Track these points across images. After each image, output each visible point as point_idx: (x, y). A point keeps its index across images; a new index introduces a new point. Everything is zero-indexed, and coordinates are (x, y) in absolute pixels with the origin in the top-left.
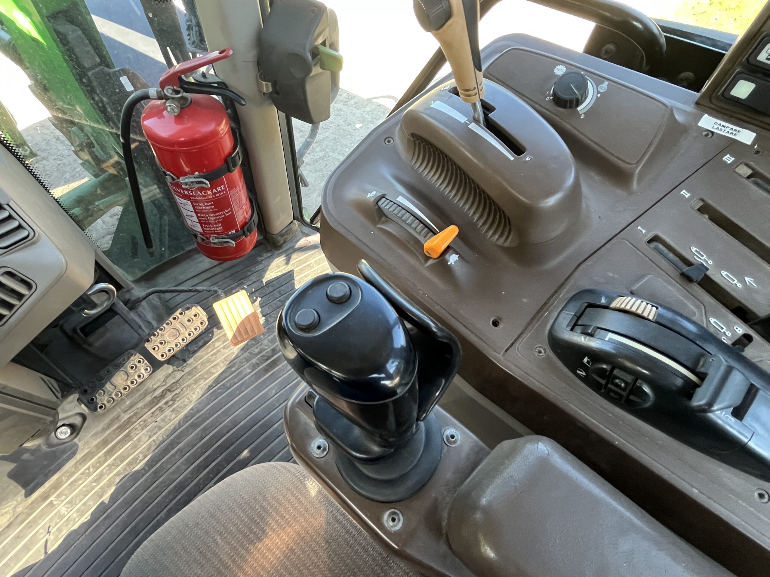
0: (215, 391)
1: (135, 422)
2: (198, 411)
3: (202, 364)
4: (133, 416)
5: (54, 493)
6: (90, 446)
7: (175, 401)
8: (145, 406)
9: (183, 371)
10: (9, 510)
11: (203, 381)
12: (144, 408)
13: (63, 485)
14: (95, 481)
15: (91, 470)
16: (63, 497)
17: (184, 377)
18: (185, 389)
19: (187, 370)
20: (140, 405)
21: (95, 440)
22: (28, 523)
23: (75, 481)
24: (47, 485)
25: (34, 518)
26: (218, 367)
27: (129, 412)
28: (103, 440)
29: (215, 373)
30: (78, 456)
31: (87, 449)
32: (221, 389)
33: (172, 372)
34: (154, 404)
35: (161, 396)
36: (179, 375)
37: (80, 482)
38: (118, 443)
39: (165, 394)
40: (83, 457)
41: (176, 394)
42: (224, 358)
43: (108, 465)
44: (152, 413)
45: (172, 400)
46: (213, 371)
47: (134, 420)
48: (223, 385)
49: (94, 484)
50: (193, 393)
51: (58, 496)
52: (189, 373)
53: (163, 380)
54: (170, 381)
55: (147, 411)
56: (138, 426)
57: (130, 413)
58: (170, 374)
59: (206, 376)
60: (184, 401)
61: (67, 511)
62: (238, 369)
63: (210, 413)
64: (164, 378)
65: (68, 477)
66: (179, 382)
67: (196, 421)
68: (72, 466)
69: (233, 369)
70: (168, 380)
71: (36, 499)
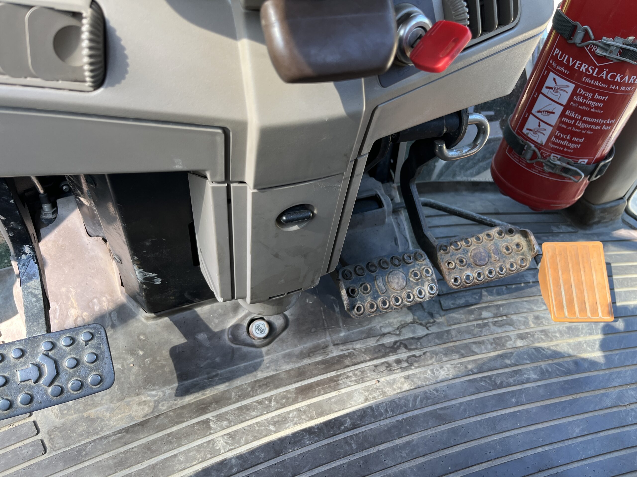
0: (475, 380)
1: (349, 366)
2: (447, 398)
3: (459, 331)
4: (347, 356)
5: (215, 410)
6: (278, 368)
7: (411, 365)
8: (367, 351)
9: (427, 328)
10: (150, 401)
11: (457, 356)
12: (365, 353)
13: (231, 404)
14: (274, 424)
15: (273, 403)
16: (225, 423)
17: (430, 337)
18: (428, 354)
19: (434, 329)
20: (358, 346)
21: (288, 363)
22: (169, 435)
23: (247, 408)
24: (209, 393)
25: (178, 432)
26: (483, 347)
27: (342, 347)
28: (299, 368)
29: (477, 354)
30: (260, 375)
31: (273, 370)
32: (485, 381)
33: (411, 323)
34: (380, 354)
35: (392, 347)
36: (421, 331)
37: (254, 414)
38: (318, 384)
39: (398, 348)
40: (266, 378)
41: (414, 356)
42: (494, 339)
43: (298, 410)
44: (376, 366)
45: (407, 361)
46: (475, 348)
47: (347, 362)
48: (490, 377)
49: (272, 428)
50: (441, 368)
51: (219, 418)
52: (439, 336)
53: (396, 327)
54: (407, 334)
55: (368, 358)
56: (351, 374)
57: (342, 350)
58: (408, 324)
59: (463, 351)
60: (425, 372)
61: (224, 447)
62: (515, 365)
63: (465, 410)
64: (399, 325)
65: (239, 396)
66: (421, 340)
67: (441, 412)
68: (249, 383)
69: (508, 362)
70: (403, 330)
71: (189, 405)
